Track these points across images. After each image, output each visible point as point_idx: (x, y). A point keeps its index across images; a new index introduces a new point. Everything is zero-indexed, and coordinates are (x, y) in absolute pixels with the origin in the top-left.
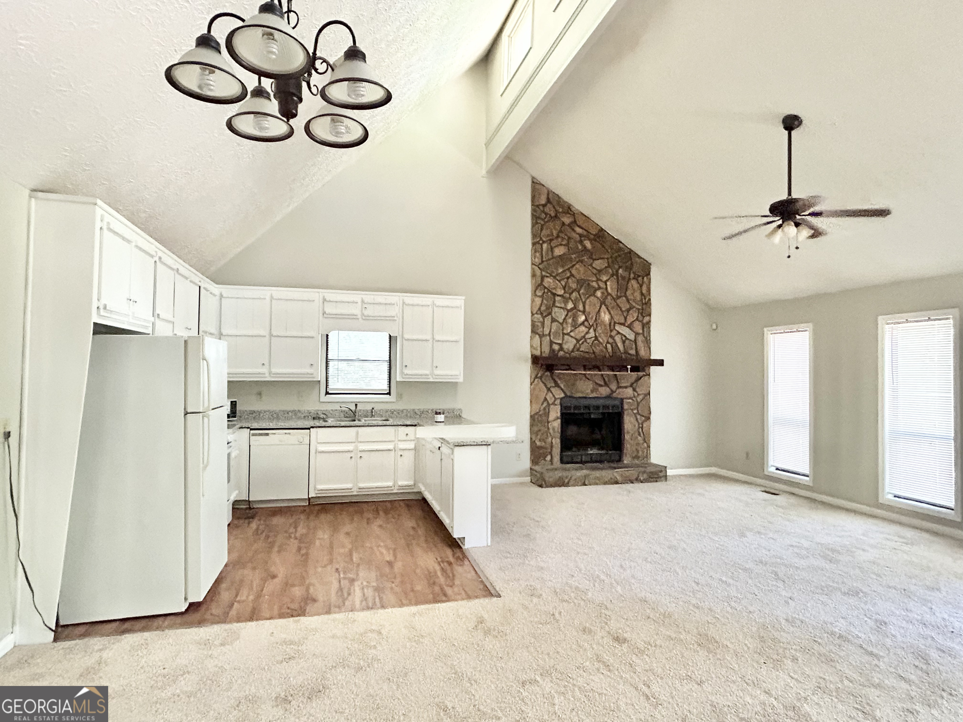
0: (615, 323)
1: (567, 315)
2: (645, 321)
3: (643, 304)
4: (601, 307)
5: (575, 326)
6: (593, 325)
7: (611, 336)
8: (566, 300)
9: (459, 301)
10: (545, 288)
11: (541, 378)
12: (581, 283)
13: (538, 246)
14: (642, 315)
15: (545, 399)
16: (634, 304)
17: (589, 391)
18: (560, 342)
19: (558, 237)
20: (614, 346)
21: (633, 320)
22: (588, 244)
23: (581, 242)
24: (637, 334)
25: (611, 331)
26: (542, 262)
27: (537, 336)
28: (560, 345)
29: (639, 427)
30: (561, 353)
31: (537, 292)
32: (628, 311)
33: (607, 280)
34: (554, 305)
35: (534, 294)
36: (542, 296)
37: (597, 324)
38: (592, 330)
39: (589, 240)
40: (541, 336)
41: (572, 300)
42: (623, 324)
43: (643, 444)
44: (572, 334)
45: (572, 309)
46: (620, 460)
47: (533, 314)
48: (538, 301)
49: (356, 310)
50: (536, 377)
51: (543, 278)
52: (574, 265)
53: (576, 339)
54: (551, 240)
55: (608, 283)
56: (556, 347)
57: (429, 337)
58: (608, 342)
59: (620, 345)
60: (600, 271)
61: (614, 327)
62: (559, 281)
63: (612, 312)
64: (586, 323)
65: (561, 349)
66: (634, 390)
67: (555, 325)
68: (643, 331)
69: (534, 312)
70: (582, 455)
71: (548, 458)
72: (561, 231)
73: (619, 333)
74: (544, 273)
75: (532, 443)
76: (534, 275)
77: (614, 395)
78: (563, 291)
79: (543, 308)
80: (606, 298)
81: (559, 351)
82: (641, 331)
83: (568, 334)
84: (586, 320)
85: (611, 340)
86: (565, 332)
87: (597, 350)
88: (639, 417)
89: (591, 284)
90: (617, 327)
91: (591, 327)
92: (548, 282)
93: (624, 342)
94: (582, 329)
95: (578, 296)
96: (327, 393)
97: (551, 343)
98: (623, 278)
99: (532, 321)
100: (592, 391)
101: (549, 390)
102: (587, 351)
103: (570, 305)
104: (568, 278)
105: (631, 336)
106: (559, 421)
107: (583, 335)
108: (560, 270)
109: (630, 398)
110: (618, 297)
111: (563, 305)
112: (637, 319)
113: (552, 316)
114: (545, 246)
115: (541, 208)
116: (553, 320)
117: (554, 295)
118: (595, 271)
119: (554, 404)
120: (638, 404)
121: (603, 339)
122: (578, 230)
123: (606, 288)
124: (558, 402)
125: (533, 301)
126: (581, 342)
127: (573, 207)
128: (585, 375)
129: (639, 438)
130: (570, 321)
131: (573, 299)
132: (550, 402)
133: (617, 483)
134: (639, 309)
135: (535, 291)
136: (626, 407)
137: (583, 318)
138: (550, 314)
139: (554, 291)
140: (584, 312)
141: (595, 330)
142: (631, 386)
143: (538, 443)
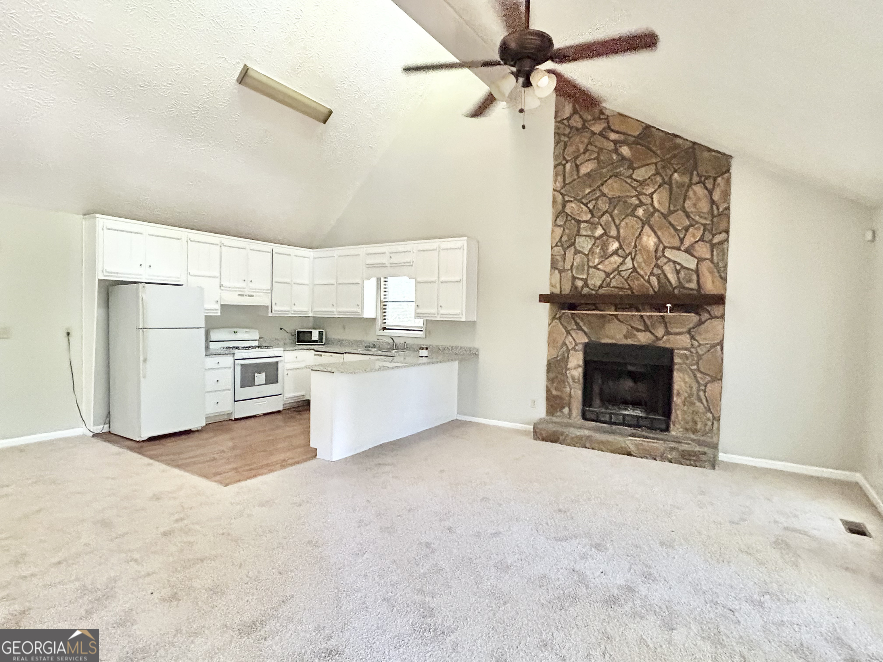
0: (665, 247)
1: (594, 244)
2: (716, 240)
3: (713, 216)
4: (643, 227)
5: (605, 256)
6: (630, 253)
7: (657, 266)
8: (593, 226)
9: (462, 242)
10: (567, 215)
11: (560, 318)
12: (614, 202)
13: (561, 168)
14: (711, 231)
15: (564, 344)
16: (697, 218)
17: (622, 336)
18: (585, 277)
19: (586, 150)
20: (663, 278)
21: (693, 240)
22: (625, 151)
23: (616, 151)
24: (700, 260)
25: (657, 259)
26: (565, 185)
27: (557, 271)
28: (585, 281)
29: (698, 390)
30: (586, 291)
31: (558, 219)
32: (687, 229)
33: (653, 193)
34: (578, 234)
35: (555, 224)
36: (563, 226)
37: (636, 251)
38: (629, 260)
39: (628, 145)
40: (561, 272)
41: (601, 225)
42: (679, 249)
43: (704, 414)
44: (600, 266)
45: (602, 236)
46: (667, 429)
47: (552, 248)
48: (559, 231)
49: (385, 260)
50: (554, 318)
51: (564, 204)
52: (606, 181)
53: (605, 272)
54: (576, 158)
55: (655, 196)
56: (580, 284)
57: (434, 279)
58: (652, 274)
59: (672, 277)
60: (643, 183)
61: (663, 252)
62: (586, 205)
63: (659, 233)
64: (620, 252)
65: (586, 285)
66: (692, 338)
67: (578, 258)
68: (712, 255)
69: (554, 245)
70: (611, 414)
71: (566, 410)
72: (590, 143)
73: (669, 260)
74: (567, 198)
75: (548, 390)
76: (554, 202)
77: (661, 344)
78: (589, 216)
79: (564, 239)
80: (652, 214)
81: (582, 287)
82: (708, 256)
83: (595, 267)
84: (621, 247)
85: (656, 271)
86: (591, 264)
87: (635, 284)
88: (699, 375)
89: (629, 201)
90: (668, 253)
91: (627, 255)
92: (572, 207)
93: (678, 272)
94: (616, 259)
95: (610, 219)
96: (385, 329)
97: (574, 278)
98: (681, 185)
99: (552, 255)
100: (626, 337)
101: (568, 332)
102: (621, 286)
103: (599, 232)
104: (597, 199)
105: (692, 264)
106: (580, 370)
107: (615, 266)
108: (587, 191)
109: (686, 349)
110: (671, 212)
111: (589, 233)
112: (702, 239)
113: (575, 248)
114: (568, 166)
115: (565, 122)
116: (577, 252)
117: (579, 222)
118: (635, 184)
119: (574, 349)
120: (700, 357)
121: (645, 270)
122: (613, 136)
123: (652, 204)
124: (580, 347)
125: (553, 231)
126: (612, 276)
127: (606, 109)
128: (616, 316)
129: (698, 404)
130: (598, 250)
131: (603, 223)
132: (570, 348)
133: (629, 454)
134: (705, 225)
135: (555, 221)
136: (677, 360)
137: (615, 245)
138: (573, 244)
139: (578, 218)
140: (617, 238)
141: (633, 260)
142: (689, 332)
143: (554, 393)
